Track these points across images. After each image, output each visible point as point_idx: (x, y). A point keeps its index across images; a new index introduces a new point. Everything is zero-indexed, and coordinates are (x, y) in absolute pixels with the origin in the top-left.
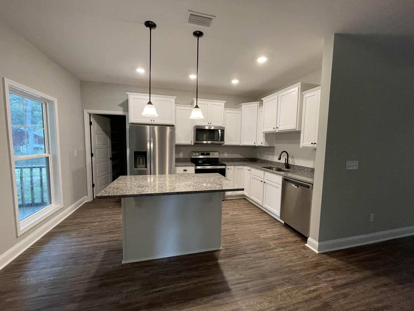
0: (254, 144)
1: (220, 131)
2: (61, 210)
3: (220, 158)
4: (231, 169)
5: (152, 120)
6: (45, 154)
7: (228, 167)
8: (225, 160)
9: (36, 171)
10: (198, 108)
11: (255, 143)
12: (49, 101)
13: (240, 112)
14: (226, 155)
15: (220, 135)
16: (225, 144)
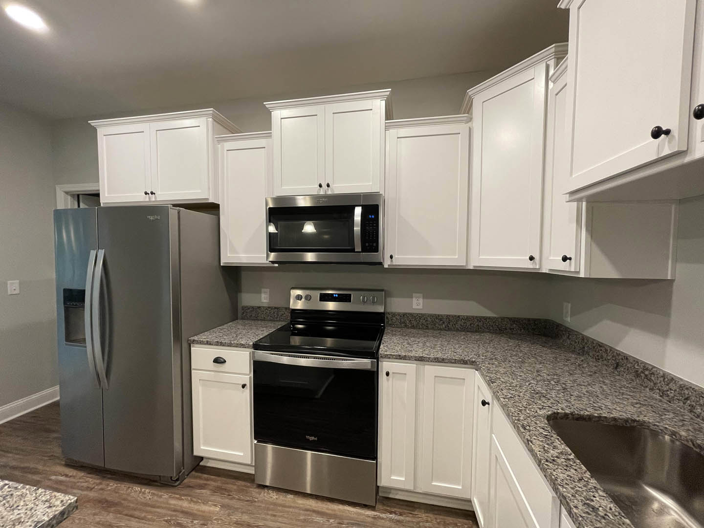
0: (528, 265)
1: (358, 211)
3: (394, 314)
4: (404, 374)
5: (149, 193)
8: (414, 322)
11: (531, 258)
13: (462, 128)
15: (357, 229)
16: (395, 262)
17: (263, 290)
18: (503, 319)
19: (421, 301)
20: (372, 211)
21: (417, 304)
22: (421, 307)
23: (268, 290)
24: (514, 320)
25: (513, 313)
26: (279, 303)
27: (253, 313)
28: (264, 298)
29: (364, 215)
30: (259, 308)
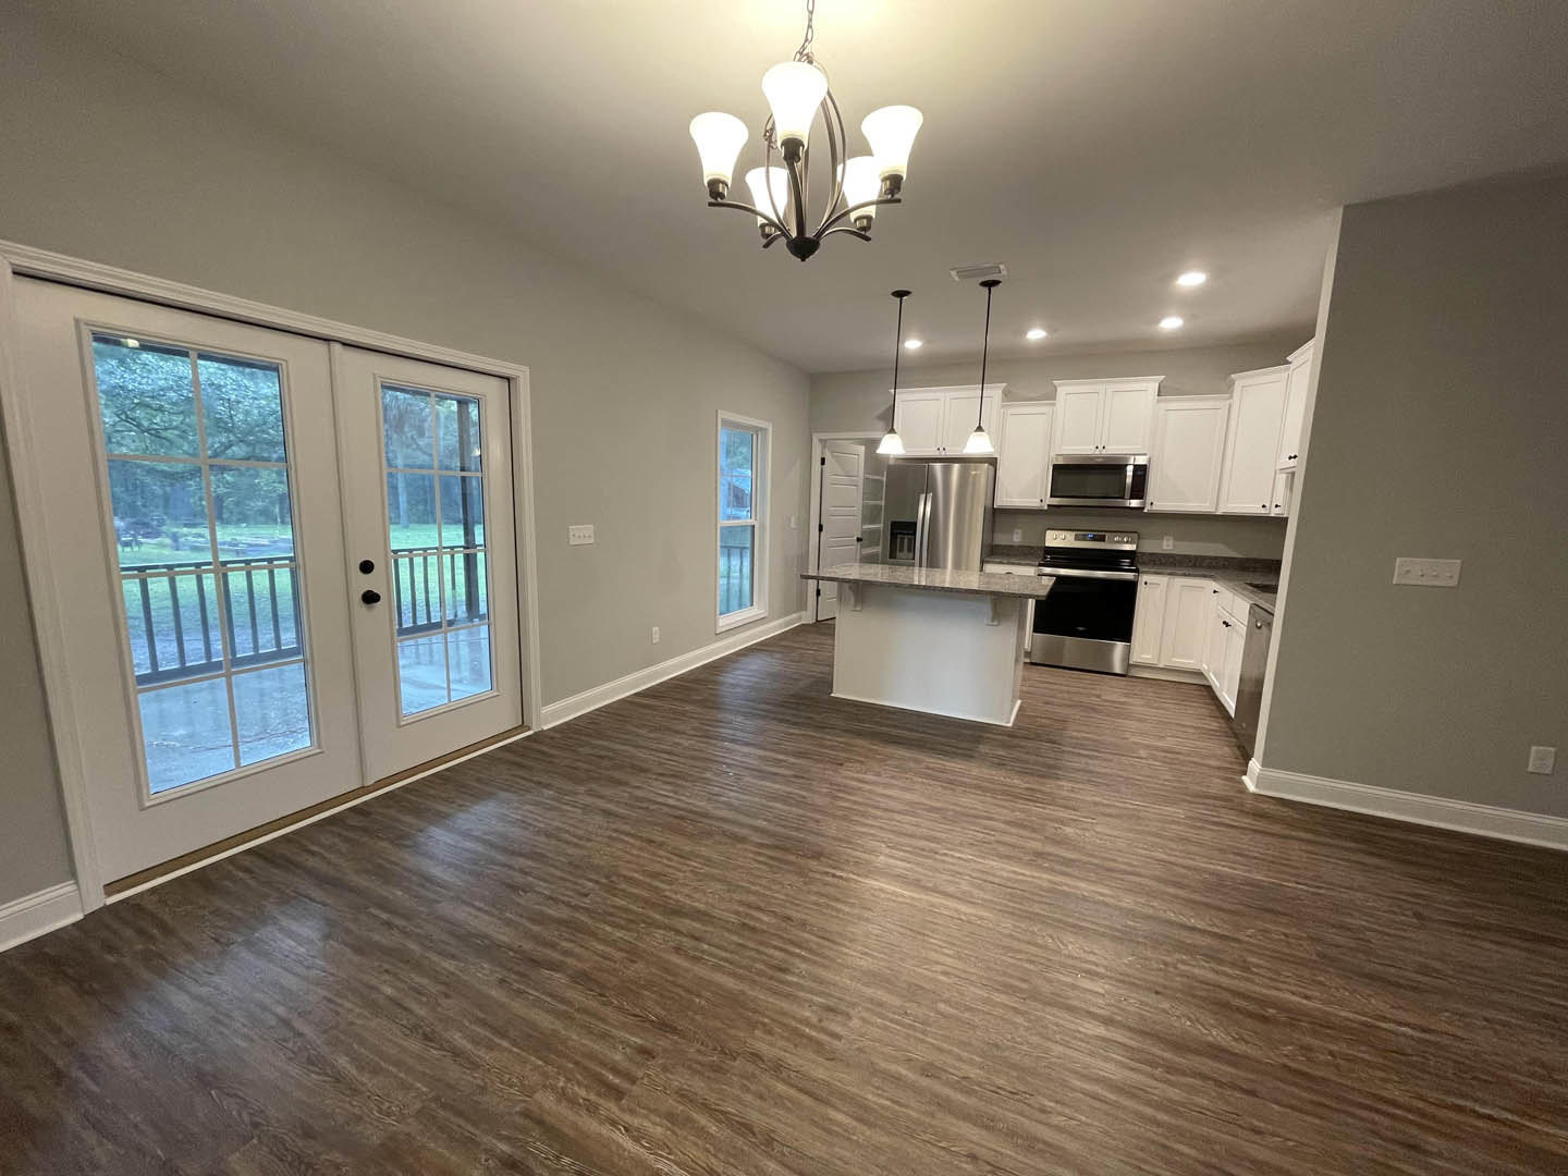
0: (1262, 511)
1: (1129, 469)
2: (762, 620)
3: (1144, 554)
4: (1157, 584)
5: (941, 449)
6: (749, 520)
7: (1144, 578)
8: (1163, 561)
9: (735, 562)
10: (983, 431)
11: (1264, 507)
12: (762, 429)
13: (1223, 404)
14: (1168, 546)
15: (1129, 480)
16: (1154, 508)
17: (1017, 531)
18: (1247, 559)
19: (1171, 542)
20: (1141, 472)
21: (1167, 546)
22: (1170, 548)
23: (1020, 531)
24: (1256, 561)
25: (1255, 555)
26: (1033, 543)
27: (1005, 551)
28: (1017, 538)
29: (1134, 472)
30: (1012, 546)
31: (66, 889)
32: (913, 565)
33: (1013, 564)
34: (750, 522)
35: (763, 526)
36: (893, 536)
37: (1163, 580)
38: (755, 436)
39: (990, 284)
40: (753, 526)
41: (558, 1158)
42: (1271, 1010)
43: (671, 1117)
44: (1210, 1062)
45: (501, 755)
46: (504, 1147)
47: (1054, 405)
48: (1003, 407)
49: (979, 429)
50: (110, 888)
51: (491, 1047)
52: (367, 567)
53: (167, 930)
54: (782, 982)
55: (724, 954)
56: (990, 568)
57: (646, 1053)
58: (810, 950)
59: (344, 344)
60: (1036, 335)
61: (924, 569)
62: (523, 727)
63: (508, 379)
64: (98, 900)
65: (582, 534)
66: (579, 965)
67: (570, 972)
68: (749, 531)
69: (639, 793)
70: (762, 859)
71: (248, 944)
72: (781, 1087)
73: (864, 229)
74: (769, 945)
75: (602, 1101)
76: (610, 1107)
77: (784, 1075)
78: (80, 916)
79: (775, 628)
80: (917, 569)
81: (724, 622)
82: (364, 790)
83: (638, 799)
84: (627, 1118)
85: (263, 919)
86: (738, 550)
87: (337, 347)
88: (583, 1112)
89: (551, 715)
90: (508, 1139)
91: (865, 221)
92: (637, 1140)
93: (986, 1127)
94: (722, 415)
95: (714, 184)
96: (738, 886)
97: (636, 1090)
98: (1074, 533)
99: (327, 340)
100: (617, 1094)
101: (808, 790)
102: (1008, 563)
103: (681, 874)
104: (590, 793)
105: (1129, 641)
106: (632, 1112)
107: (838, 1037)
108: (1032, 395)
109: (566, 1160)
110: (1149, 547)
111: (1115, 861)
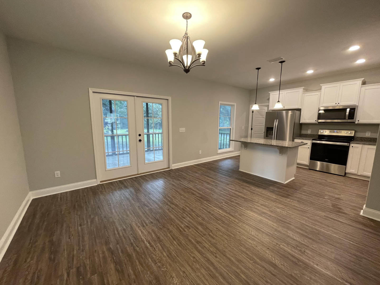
1: (348, 109)
2: (232, 152)
3: (356, 137)
4: (358, 147)
7: (353, 145)
12: (233, 105)
15: (347, 113)
16: (360, 122)
17: (309, 130)
19: (370, 134)
20: (353, 110)
22: (369, 136)
23: (310, 130)
26: (315, 133)
27: (305, 136)
28: (309, 132)
29: (350, 111)
30: (307, 134)
31: (95, 180)
32: (272, 139)
33: (303, 139)
34: (230, 127)
35: (233, 129)
36: (267, 131)
37: (360, 146)
38: (232, 107)
39: (282, 62)
40: (231, 129)
41: (130, 231)
42: (301, 263)
43: (149, 232)
44: (268, 265)
45: (163, 172)
46: (125, 227)
47: (321, 91)
48: (303, 94)
49: (279, 101)
50: (101, 182)
51: (131, 214)
52: (140, 135)
53: (105, 188)
54: (182, 220)
55: (175, 212)
56: (296, 141)
57: (152, 223)
58: (192, 216)
59: (137, 96)
60: (310, 72)
61: (275, 140)
62: (169, 168)
63: (167, 100)
64: (99, 183)
65: (182, 130)
66: (151, 207)
67: (149, 208)
68: (229, 130)
69: (181, 183)
70: (195, 199)
71: (112, 193)
72: (169, 235)
73: (204, 64)
74: (185, 213)
75: (141, 227)
76: (141, 228)
77: (171, 233)
78: (97, 185)
79: (236, 154)
80: (273, 140)
81: (220, 151)
82: (138, 174)
83: (181, 184)
84: (143, 230)
85: (115, 190)
86: (226, 134)
87: (136, 97)
88: (137, 227)
89: (174, 166)
90: (126, 227)
91: (203, 62)
92: (142, 233)
93: (201, 254)
94: (220, 102)
95: (170, 62)
96: (187, 202)
97: (147, 227)
98: (329, 130)
99: (134, 96)
100: (144, 226)
101: (216, 188)
102: (302, 139)
103: (178, 198)
104: (173, 181)
105: (346, 165)
106: (144, 229)
107: (185, 231)
108: (315, 89)
109: (131, 232)
110: (360, 135)
111: (286, 219)
